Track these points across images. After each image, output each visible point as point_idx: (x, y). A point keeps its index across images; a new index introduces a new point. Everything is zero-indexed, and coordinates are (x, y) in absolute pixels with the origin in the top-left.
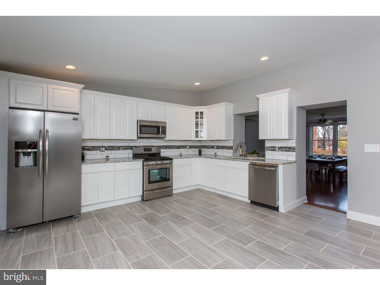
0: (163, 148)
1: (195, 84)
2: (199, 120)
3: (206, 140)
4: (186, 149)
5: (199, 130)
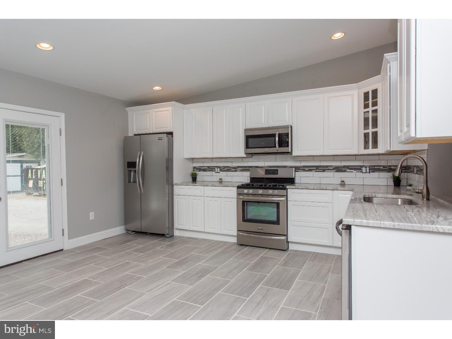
1: (333, 38)
2: (371, 109)
3: (384, 152)
4: (361, 172)
5: (371, 130)
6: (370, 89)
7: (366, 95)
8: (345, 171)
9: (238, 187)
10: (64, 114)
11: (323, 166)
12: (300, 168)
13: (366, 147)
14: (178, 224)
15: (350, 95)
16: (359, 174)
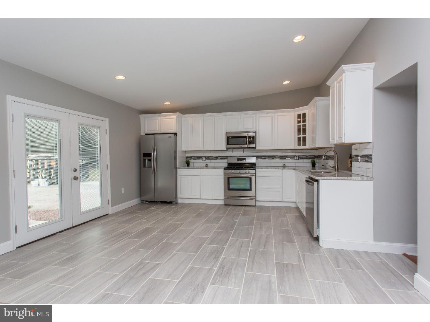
0: (261, 158)
1: (283, 83)
2: (302, 124)
3: (309, 148)
4: (294, 159)
5: (302, 136)
6: (301, 113)
7: (299, 116)
8: (285, 159)
9: (225, 169)
10: (108, 119)
11: (273, 156)
12: (259, 157)
13: (299, 145)
14: (181, 195)
15: (290, 115)
16: (293, 161)
